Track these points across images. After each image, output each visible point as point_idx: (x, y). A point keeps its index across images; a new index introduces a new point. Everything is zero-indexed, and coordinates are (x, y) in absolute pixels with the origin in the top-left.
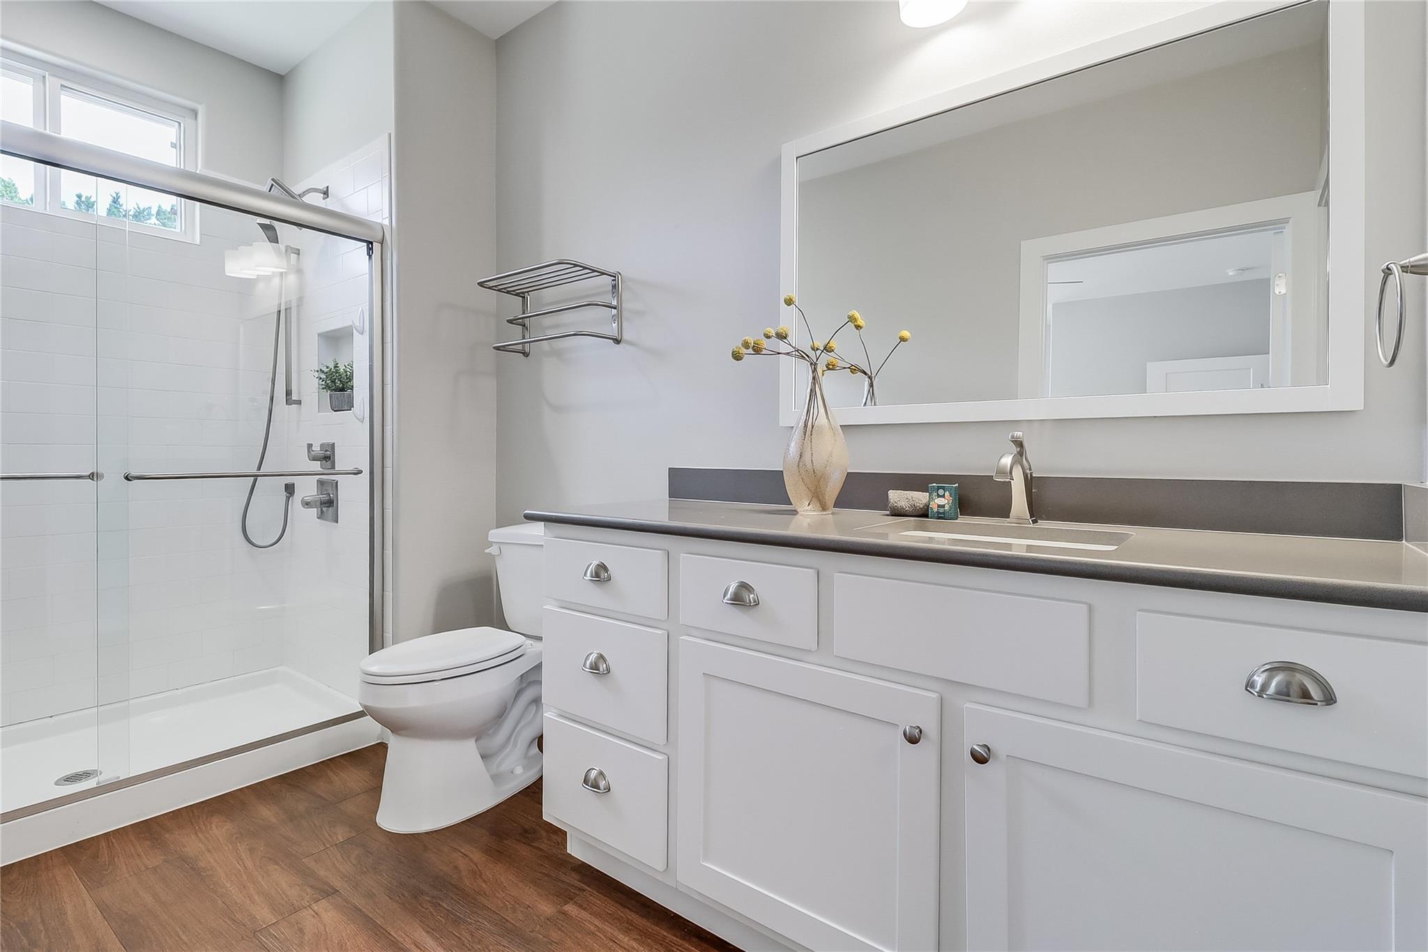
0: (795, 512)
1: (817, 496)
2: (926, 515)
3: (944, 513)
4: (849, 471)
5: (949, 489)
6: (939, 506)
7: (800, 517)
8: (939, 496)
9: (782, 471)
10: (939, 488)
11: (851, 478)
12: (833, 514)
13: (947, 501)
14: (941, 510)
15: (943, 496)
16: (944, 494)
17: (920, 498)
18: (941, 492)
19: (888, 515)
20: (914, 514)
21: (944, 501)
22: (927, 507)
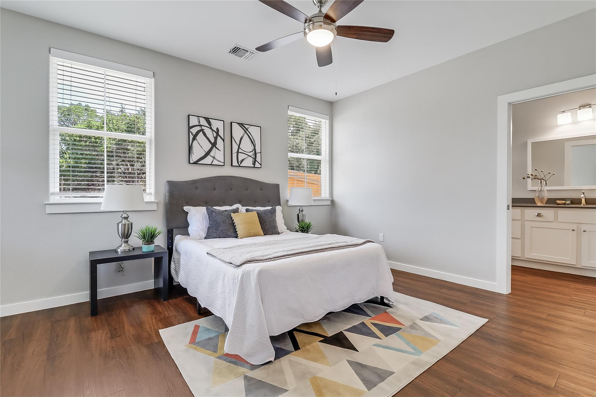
0: (537, 203)
1: (542, 202)
3: (569, 204)
4: (548, 198)
5: (570, 200)
12: (545, 203)
15: (568, 201)
17: (563, 202)
20: (562, 204)
21: (569, 202)
22: (565, 203)
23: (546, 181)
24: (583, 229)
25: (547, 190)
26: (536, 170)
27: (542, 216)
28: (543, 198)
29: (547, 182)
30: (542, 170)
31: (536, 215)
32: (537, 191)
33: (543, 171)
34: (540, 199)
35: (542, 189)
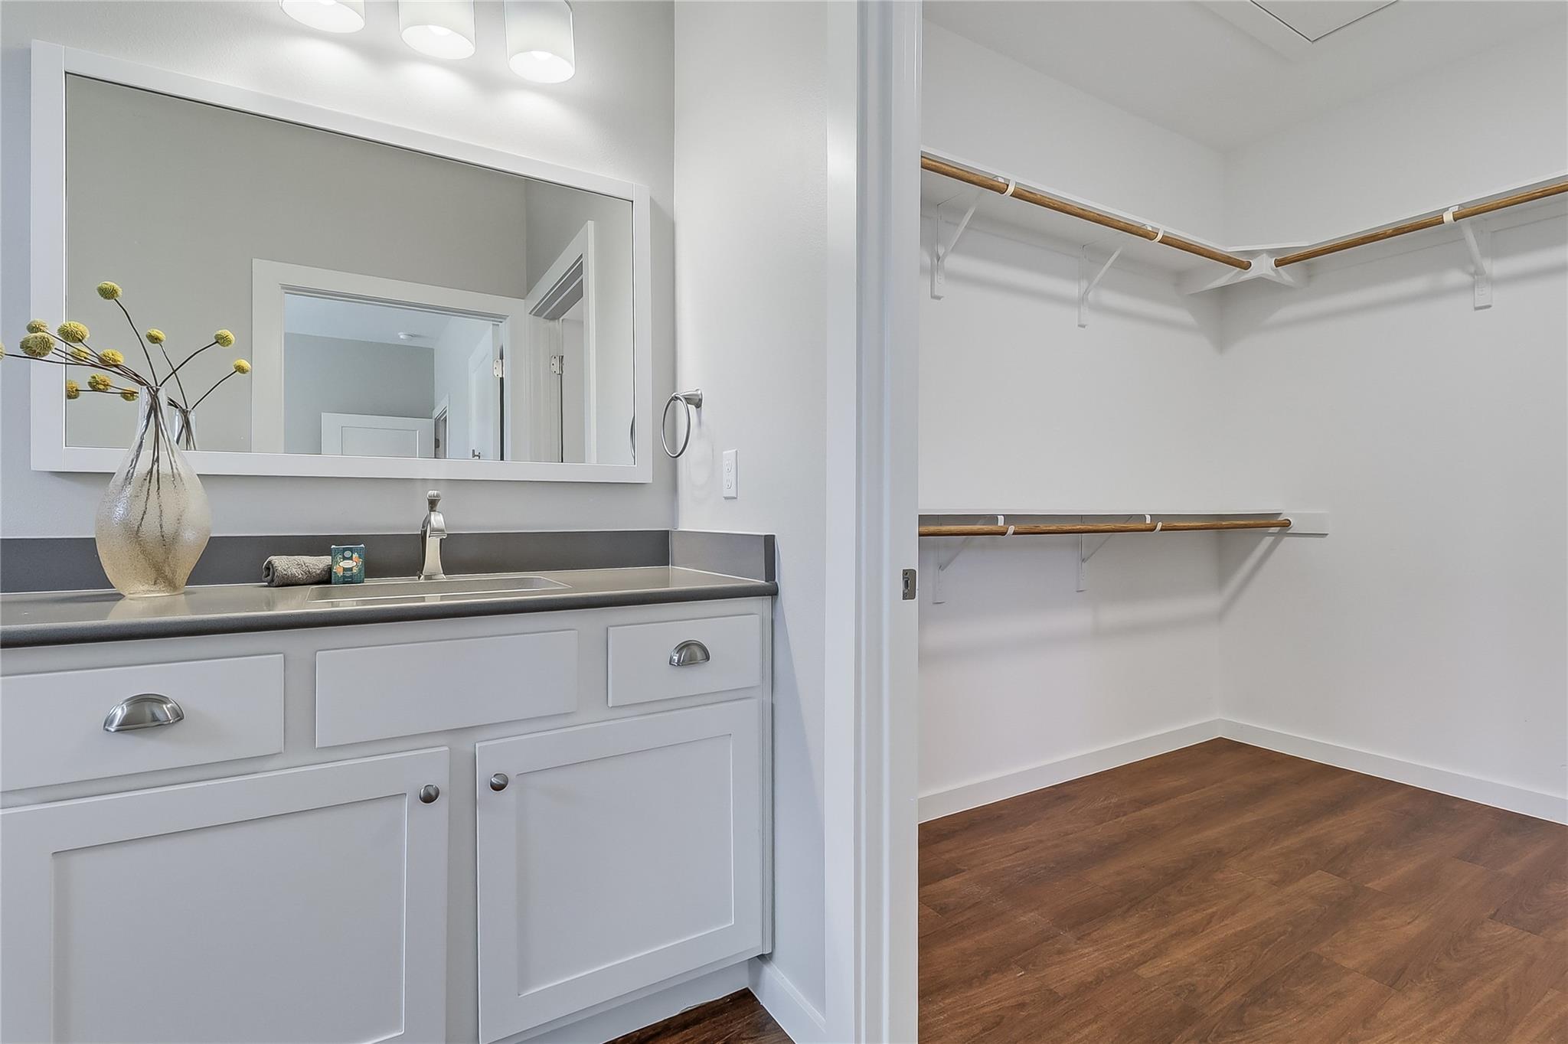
0: (119, 597)
1: (161, 575)
2: (328, 581)
3: (351, 577)
4: (212, 535)
5: (358, 551)
6: (345, 569)
7: (128, 601)
8: (345, 558)
9: (94, 539)
10: (345, 550)
11: (216, 545)
12: (185, 593)
13: (355, 564)
14: (348, 574)
15: (351, 558)
16: (352, 556)
17: (317, 563)
18: (348, 554)
19: (266, 586)
20: (311, 581)
21: (351, 563)
22: (330, 569)
23: (185, 413)
24: (485, 773)
25: (198, 475)
26: (108, 294)
27: (179, 716)
28: (168, 543)
29: (192, 417)
30: (155, 332)
31: (120, 713)
32: (119, 479)
33: (161, 335)
34: (143, 552)
35: (164, 467)
